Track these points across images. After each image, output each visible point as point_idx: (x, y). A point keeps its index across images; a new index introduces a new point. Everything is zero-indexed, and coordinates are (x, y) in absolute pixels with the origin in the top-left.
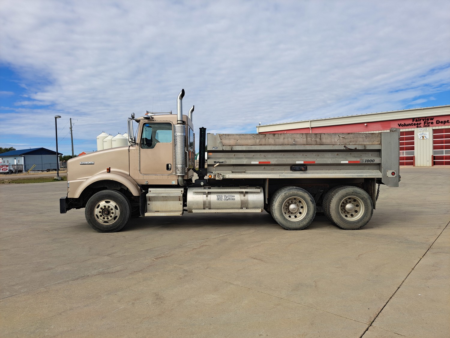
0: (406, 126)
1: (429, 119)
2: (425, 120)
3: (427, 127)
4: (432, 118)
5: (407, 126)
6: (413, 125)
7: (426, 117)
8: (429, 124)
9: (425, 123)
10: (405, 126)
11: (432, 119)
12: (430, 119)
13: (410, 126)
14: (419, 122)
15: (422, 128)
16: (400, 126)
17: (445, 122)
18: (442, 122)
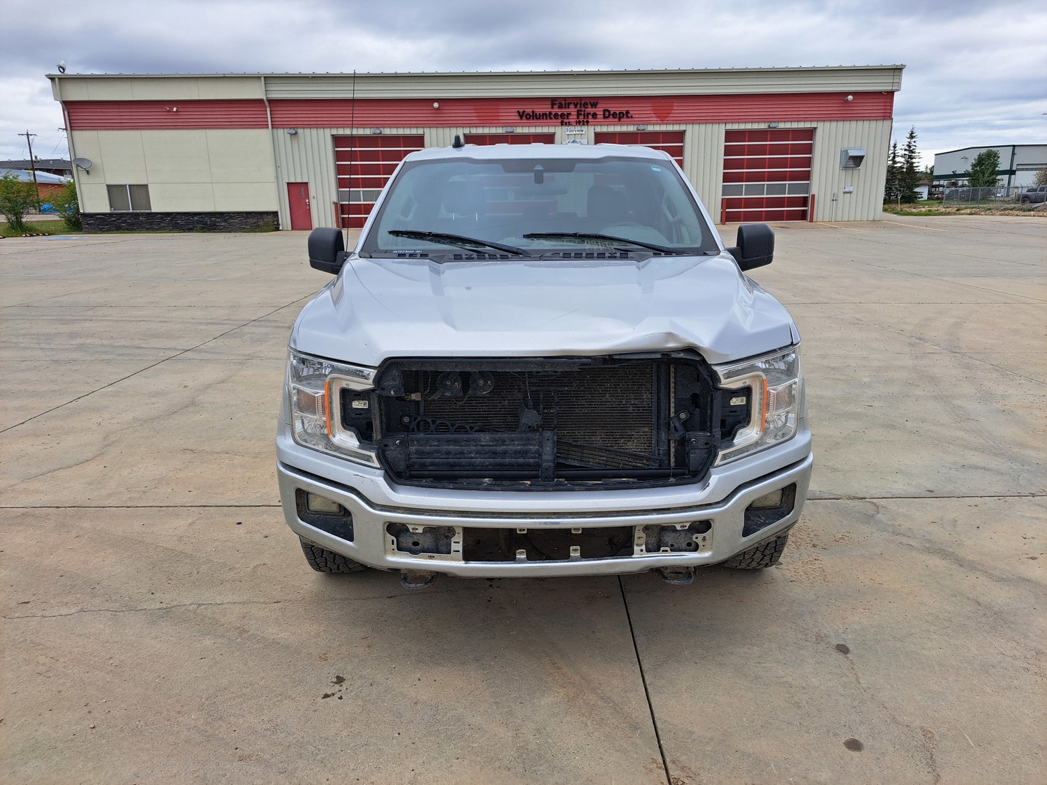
0: (537, 119)
1: (587, 104)
2: (579, 106)
3: (585, 128)
4: (595, 102)
5: (539, 118)
6: (552, 116)
7: (581, 98)
8: (588, 118)
9: (578, 115)
10: (533, 119)
11: (594, 105)
12: (590, 103)
13: (546, 119)
14: (565, 111)
15: (573, 128)
16: (521, 119)
17: (621, 115)
18: (614, 115)
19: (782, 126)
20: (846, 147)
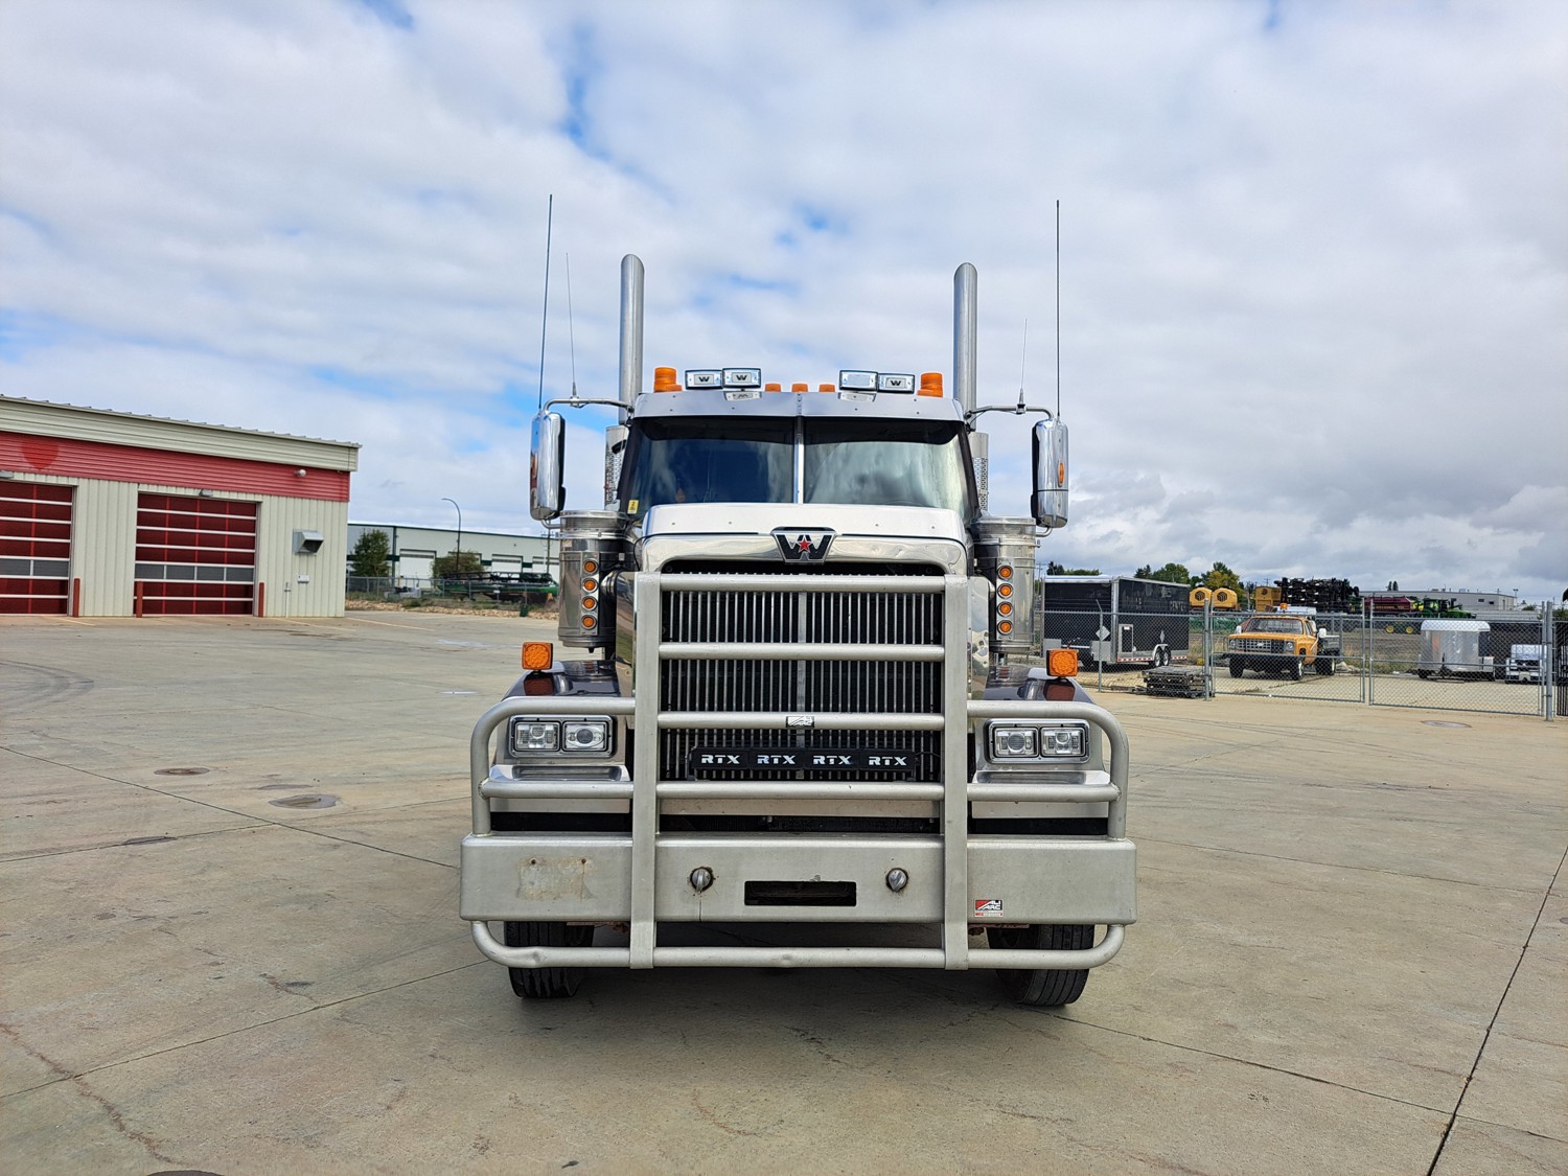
19: (217, 495)
20: (298, 528)
